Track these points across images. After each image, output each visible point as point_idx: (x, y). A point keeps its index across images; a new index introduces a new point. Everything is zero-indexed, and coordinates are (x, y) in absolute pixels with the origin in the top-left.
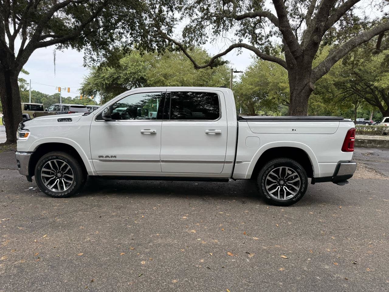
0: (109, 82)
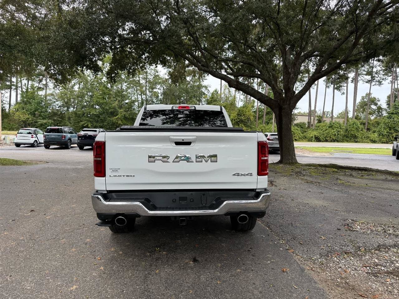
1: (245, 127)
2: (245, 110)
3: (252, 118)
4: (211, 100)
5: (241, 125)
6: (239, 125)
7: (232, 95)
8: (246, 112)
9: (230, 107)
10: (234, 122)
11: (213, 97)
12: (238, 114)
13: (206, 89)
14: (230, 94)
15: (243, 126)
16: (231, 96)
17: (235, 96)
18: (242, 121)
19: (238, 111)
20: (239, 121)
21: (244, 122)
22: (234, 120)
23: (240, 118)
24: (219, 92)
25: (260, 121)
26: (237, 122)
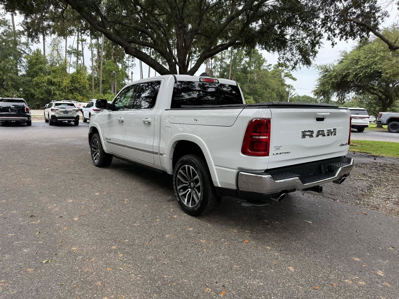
0: (337, 81)
1: (81, 96)
2: (79, 77)
3: (87, 86)
4: (36, 62)
5: (75, 93)
6: (73, 93)
7: (63, 58)
8: (80, 80)
9: (61, 73)
10: (67, 90)
11: (37, 58)
12: (71, 81)
13: (27, 47)
14: (60, 57)
15: (78, 94)
16: (61, 59)
17: (66, 60)
18: (76, 89)
19: (71, 77)
20: (73, 89)
21: (79, 90)
22: (68, 88)
23: (74, 85)
24: (42, 53)
25: (97, 90)
26: (70, 90)
